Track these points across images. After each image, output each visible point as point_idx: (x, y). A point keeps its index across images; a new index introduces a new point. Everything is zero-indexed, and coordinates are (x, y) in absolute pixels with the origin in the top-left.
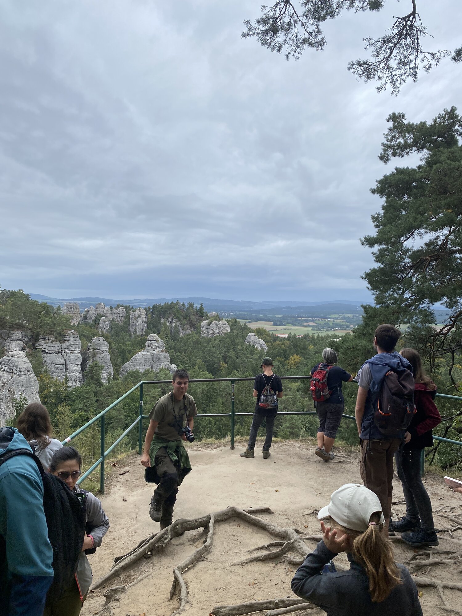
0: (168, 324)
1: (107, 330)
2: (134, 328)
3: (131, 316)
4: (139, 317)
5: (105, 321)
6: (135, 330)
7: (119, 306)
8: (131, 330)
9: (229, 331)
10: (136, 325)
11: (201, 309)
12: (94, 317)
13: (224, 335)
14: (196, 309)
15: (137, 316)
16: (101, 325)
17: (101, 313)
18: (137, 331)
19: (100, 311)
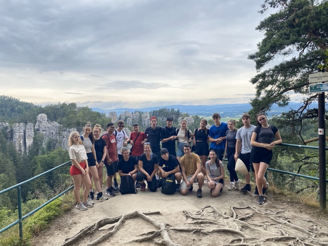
0: (161, 120)
1: (131, 124)
2: (144, 122)
3: (142, 117)
4: (146, 117)
5: (129, 120)
6: (145, 123)
7: (136, 112)
8: (143, 124)
9: (194, 122)
10: (145, 121)
11: (178, 111)
12: (124, 118)
13: (191, 124)
14: (176, 111)
15: (145, 116)
16: (127, 122)
17: (128, 116)
18: (146, 124)
19: (127, 115)
